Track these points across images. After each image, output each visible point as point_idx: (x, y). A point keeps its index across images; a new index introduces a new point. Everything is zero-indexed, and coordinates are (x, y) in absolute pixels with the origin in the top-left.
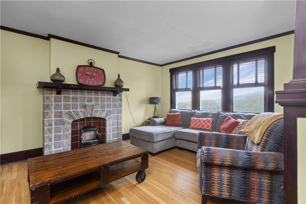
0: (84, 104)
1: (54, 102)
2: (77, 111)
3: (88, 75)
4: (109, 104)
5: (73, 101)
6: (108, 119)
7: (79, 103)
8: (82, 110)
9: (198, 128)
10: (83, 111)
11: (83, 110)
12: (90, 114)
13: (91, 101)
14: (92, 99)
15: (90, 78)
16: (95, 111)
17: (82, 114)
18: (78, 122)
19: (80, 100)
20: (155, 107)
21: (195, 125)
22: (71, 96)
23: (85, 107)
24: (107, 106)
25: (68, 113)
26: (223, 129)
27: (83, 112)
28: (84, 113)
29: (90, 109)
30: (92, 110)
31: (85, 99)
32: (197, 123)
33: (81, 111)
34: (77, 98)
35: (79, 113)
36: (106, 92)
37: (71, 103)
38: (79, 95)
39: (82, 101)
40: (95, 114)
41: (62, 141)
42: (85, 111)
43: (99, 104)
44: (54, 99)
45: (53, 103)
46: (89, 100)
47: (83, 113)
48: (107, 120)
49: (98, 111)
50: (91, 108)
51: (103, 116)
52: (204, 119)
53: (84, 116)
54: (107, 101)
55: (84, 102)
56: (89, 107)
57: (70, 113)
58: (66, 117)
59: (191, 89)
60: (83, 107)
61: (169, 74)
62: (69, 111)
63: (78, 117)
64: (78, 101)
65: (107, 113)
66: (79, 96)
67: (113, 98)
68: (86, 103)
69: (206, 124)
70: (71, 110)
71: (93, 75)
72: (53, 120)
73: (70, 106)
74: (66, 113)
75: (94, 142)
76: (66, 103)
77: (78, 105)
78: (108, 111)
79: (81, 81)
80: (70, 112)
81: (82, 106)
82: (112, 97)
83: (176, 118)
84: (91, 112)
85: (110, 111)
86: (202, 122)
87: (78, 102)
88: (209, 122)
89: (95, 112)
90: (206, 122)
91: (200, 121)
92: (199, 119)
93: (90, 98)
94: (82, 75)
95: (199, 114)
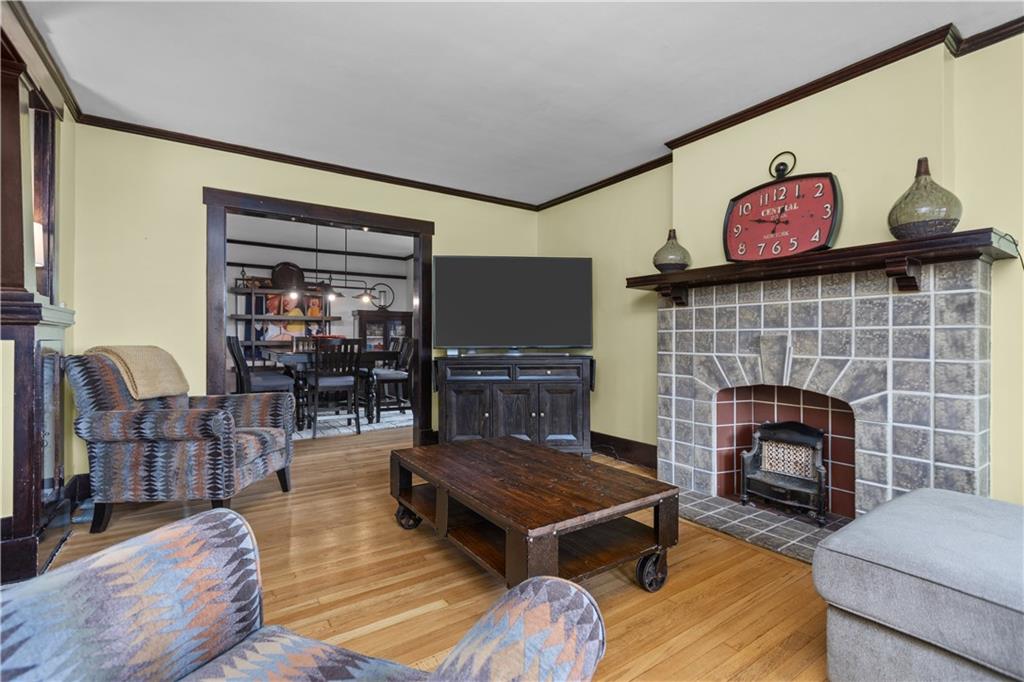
0: (756, 335)
1: (677, 329)
2: (729, 357)
3: (764, 221)
4: (871, 332)
5: (720, 324)
6: (866, 407)
7: (737, 330)
8: (746, 355)
10: (749, 358)
11: (750, 355)
12: (774, 375)
13: (780, 323)
14: (787, 315)
15: (773, 232)
16: (795, 361)
17: (746, 372)
18: (732, 399)
19: (740, 319)
22: (715, 307)
23: (755, 343)
24: (861, 342)
25: (706, 361)
27: (750, 363)
28: (754, 367)
29: (774, 354)
30: (782, 356)
31: (759, 316)
33: (743, 360)
34: (732, 312)
35: (736, 365)
36: (853, 275)
37: (715, 330)
38: (736, 301)
39: (749, 321)
40: (795, 376)
41: (693, 445)
42: (756, 359)
43: (816, 332)
44: (677, 322)
45: (674, 331)
46: (773, 316)
47: (748, 366)
48: (857, 411)
49: (808, 363)
50: (777, 348)
51: (836, 388)
53: (752, 378)
54: (857, 319)
55: (756, 324)
56: (770, 344)
57: (709, 364)
58: (700, 374)
60: (751, 345)
62: (707, 357)
63: (733, 378)
64: (735, 324)
65: (860, 378)
66: (738, 306)
67: (900, 300)
68: (762, 330)
70: (714, 355)
71: (784, 215)
72: (674, 379)
73: (712, 341)
74: (702, 363)
75: (793, 492)
76: (701, 330)
77: (735, 336)
78: (865, 366)
79: (741, 252)
80: (710, 359)
81: (747, 340)
82: (891, 297)
84: (776, 364)
85: (876, 371)
87: (734, 326)
89: (797, 367)
93: (777, 310)
94: (747, 229)
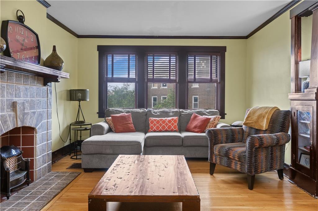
0: (13, 101)
2: (4, 114)
6: (39, 129)
7: (6, 98)
8: (10, 112)
9: (163, 130)
10: (12, 114)
13: (20, 95)
14: (21, 92)
16: (25, 114)
19: (7, 92)
20: (79, 106)
21: (158, 127)
24: (37, 104)
26: (195, 127)
27: (12, 117)
28: (13, 119)
29: (21, 111)
31: (13, 90)
32: (161, 125)
34: (4, 88)
35: (7, 119)
36: (36, 77)
39: (10, 93)
40: (25, 120)
43: (29, 100)
46: (18, 92)
47: (11, 119)
49: (28, 114)
50: (22, 108)
52: (168, 118)
54: (37, 95)
55: (13, 95)
56: (20, 106)
59: (136, 80)
61: (97, 53)
63: (6, 127)
65: (38, 117)
67: (43, 89)
68: (15, 98)
69: (173, 124)
77: (5, 102)
78: (39, 113)
81: (10, 104)
82: (42, 87)
83: (127, 121)
84: (22, 116)
86: (167, 122)
87: (5, 96)
88: (175, 121)
89: (26, 116)
90: (173, 122)
91: (164, 122)
92: (162, 119)
93: (19, 89)
95: (156, 113)
